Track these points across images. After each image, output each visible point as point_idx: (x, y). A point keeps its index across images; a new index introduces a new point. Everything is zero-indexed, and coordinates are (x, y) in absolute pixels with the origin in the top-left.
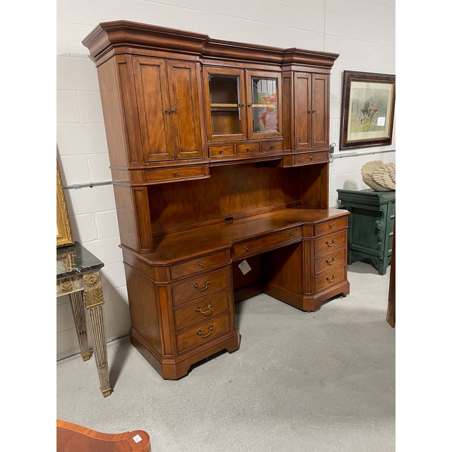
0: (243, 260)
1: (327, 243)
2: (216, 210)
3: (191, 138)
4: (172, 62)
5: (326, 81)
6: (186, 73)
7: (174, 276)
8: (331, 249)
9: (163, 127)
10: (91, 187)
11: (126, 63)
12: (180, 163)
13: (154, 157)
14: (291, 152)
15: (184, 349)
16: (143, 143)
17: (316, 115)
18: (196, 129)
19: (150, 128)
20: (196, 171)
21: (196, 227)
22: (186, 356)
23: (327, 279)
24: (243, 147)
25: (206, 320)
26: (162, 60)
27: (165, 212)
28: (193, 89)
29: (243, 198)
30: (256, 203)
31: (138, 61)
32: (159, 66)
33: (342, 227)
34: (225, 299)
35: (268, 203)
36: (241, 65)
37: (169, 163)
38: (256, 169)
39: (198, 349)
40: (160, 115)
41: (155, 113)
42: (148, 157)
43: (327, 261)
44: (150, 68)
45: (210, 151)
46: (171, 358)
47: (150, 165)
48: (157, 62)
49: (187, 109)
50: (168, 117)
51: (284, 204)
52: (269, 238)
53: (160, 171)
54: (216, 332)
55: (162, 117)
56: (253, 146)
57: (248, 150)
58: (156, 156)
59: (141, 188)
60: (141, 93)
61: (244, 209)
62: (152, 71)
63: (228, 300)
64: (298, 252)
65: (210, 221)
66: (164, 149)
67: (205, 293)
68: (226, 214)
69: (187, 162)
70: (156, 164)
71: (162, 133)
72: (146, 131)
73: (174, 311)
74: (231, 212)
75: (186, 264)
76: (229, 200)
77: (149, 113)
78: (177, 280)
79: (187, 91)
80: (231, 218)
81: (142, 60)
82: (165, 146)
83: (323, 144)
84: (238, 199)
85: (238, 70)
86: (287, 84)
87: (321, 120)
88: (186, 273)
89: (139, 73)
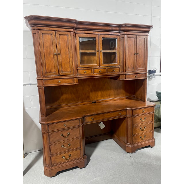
0: (101, 122)
1: (140, 119)
2: (88, 98)
3: (67, 66)
4: (58, 32)
5: (146, 39)
6: (66, 37)
7: (50, 130)
8: (143, 122)
9: (53, 61)
10: (30, 85)
11: (35, 33)
12: (61, 77)
13: (48, 74)
14: (124, 73)
15: (55, 163)
16: (43, 68)
17: (139, 55)
18: (71, 62)
19: (46, 61)
20: (70, 81)
21: (76, 105)
22: (55, 167)
23: (140, 138)
24: (97, 70)
25: (67, 152)
26: (53, 32)
27: (62, 98)
28: (69, 44)
29: (102, 93)
30: (110, 96)
31: (41, 32)
32: (52, 34)
33: (150, 112)
34: (79, 143)
35: (116, 96)
36: (97, 33)
37: (56, 77)
38: (110, 80)
39: (62, 165)
40: (52, 56)
41: (50, 55)
42: (45, 74)
43: (141, 129)
44: (47, 35)
45: (79, 72)
46: (48, 167)
47: (46, 78)
48: (51, 32)
49: (66, 53)
50: (56, 56)
51: (125, 97)
52: (106, 115)
53: (51, 81)
54: (73, 158)
55: (53, 56)
56: (103, 70)
57: (99, 72)
58: (49, 74)
59: (41, 88)
60: (43, 46)
61: (102, 98)
62: (49, 37)
63: (80, 143)
64: (125, 122)
65: (84, 103)
66: (53, 70)
67: (67, 139)
68: (93, 100)
69: (65, 77)
70: (49, 77)
71: (53, 63)
72: (44, 63)
73: (50, 146)
74: (96, 99)
75: (57, 124)
76: (95, 94)
77: (46, 55)
78: (51, 131)
79: (66, 45)
80: (95, 102)
81: (43, 32)
82: (54, 70)
83: (143, 70)
84: (99, 93)
85: (95, 35)
86: (122, 41)
87: (142, 57)
88: (56, 129)
89: (42, 37)
